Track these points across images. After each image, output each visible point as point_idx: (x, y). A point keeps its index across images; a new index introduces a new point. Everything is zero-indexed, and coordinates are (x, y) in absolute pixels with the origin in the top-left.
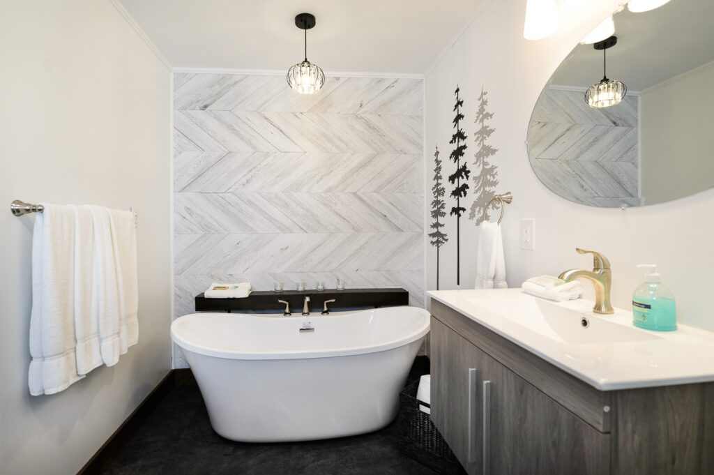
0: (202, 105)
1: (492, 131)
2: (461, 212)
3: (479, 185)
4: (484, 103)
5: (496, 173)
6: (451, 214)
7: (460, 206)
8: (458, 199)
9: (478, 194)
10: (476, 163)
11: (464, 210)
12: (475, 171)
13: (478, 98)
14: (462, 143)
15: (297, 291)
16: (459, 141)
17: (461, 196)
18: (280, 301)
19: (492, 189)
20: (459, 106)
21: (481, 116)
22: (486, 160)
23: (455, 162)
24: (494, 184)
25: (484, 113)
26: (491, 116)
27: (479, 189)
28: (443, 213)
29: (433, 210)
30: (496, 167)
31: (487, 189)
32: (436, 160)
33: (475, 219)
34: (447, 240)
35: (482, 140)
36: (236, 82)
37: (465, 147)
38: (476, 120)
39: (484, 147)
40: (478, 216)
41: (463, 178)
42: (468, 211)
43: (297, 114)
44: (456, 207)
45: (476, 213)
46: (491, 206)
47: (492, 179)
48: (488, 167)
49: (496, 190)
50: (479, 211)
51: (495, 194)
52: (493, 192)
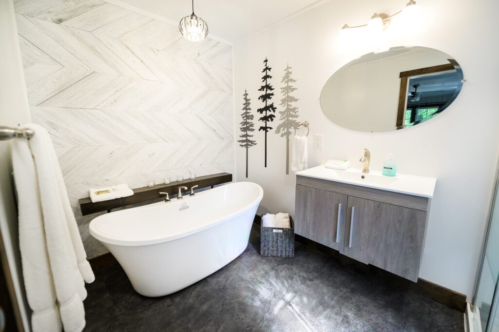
0: (55, 18)
1: (295, 89)
2: (268, 129)
3: (284, 116)
4: (289, 73)
5: (297, 111)
6: (260, 130)
7: (267, 126)
8: (266, 122)
9: (283, 121)
10: (282, 104)
11: (271, 128)
12: (280, 108)
13: (285, 69)
14: (269, 92)
15: (164, 184)
16: (267, 90)
17: (269, 121)
18: (161, 193)
19: (294, 119)
20: (268, 70)
21: (286, 80)
22: (289, 103)
23: (263, 101)
24: (296, 116)
25: (289, 78)
26: (295, 81)
27: (284, 118)
28: (252, 129)
29: (242, 127)
30: (297, 108)
31: (290, 119)
32: (245, 99)
33: (280, 134)
34: (255, 144)
35: (288, 92)
36: (94, 6)
37: (272, 94)
38: (282, 81)
39: (288, 97)
40: (282, 132)
41: (270, 111)
42: (274, 129)
43: (155, 50)
44: (264, 126)
45: (281, 130)
46: (293, 127)
47: (294, 114)
48: (291, 107)
49: (298, 120)
50: (284, 130)
51: (296, 122)
52: (295, 121)
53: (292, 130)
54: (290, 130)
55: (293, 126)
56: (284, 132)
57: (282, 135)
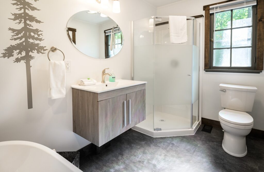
1: (36, 9)
5: (41, 34)
9: (18, 42)
19: (37, 42)
22: (28, 22)
24: (40, 40)
27: (20, 38)
31: (31, 41)
35: (25, 9)
39: (26, 14)
40: (16, 56)
45: (15, 54)
46: (36, 51)
47: (36, 36)
48: (31, 28)
49: (42, 44)
50: (20, 53)
51: (40, 45)
52: (38, 44)
53: (34, 54)
54: (30, 53)
55: (36, 49)
56: (20, 56)
57: (18, 60)
